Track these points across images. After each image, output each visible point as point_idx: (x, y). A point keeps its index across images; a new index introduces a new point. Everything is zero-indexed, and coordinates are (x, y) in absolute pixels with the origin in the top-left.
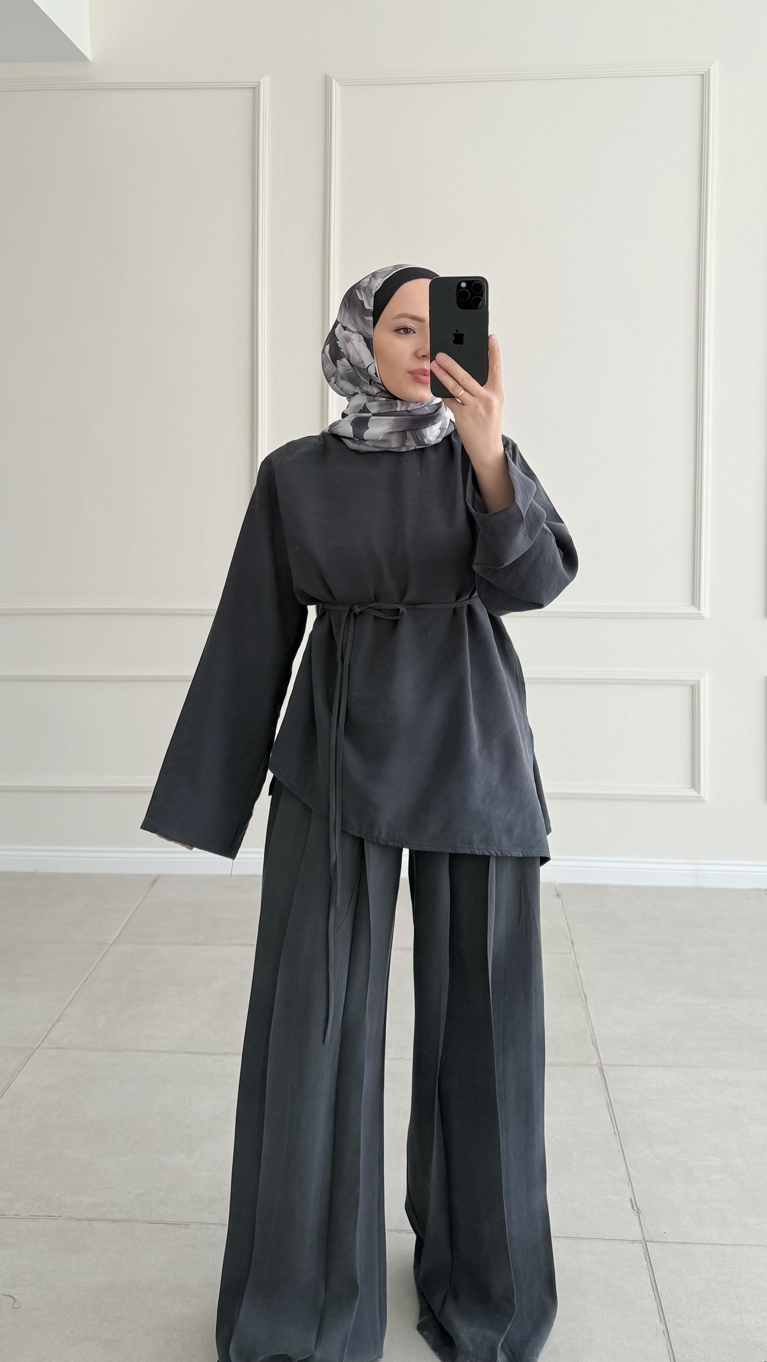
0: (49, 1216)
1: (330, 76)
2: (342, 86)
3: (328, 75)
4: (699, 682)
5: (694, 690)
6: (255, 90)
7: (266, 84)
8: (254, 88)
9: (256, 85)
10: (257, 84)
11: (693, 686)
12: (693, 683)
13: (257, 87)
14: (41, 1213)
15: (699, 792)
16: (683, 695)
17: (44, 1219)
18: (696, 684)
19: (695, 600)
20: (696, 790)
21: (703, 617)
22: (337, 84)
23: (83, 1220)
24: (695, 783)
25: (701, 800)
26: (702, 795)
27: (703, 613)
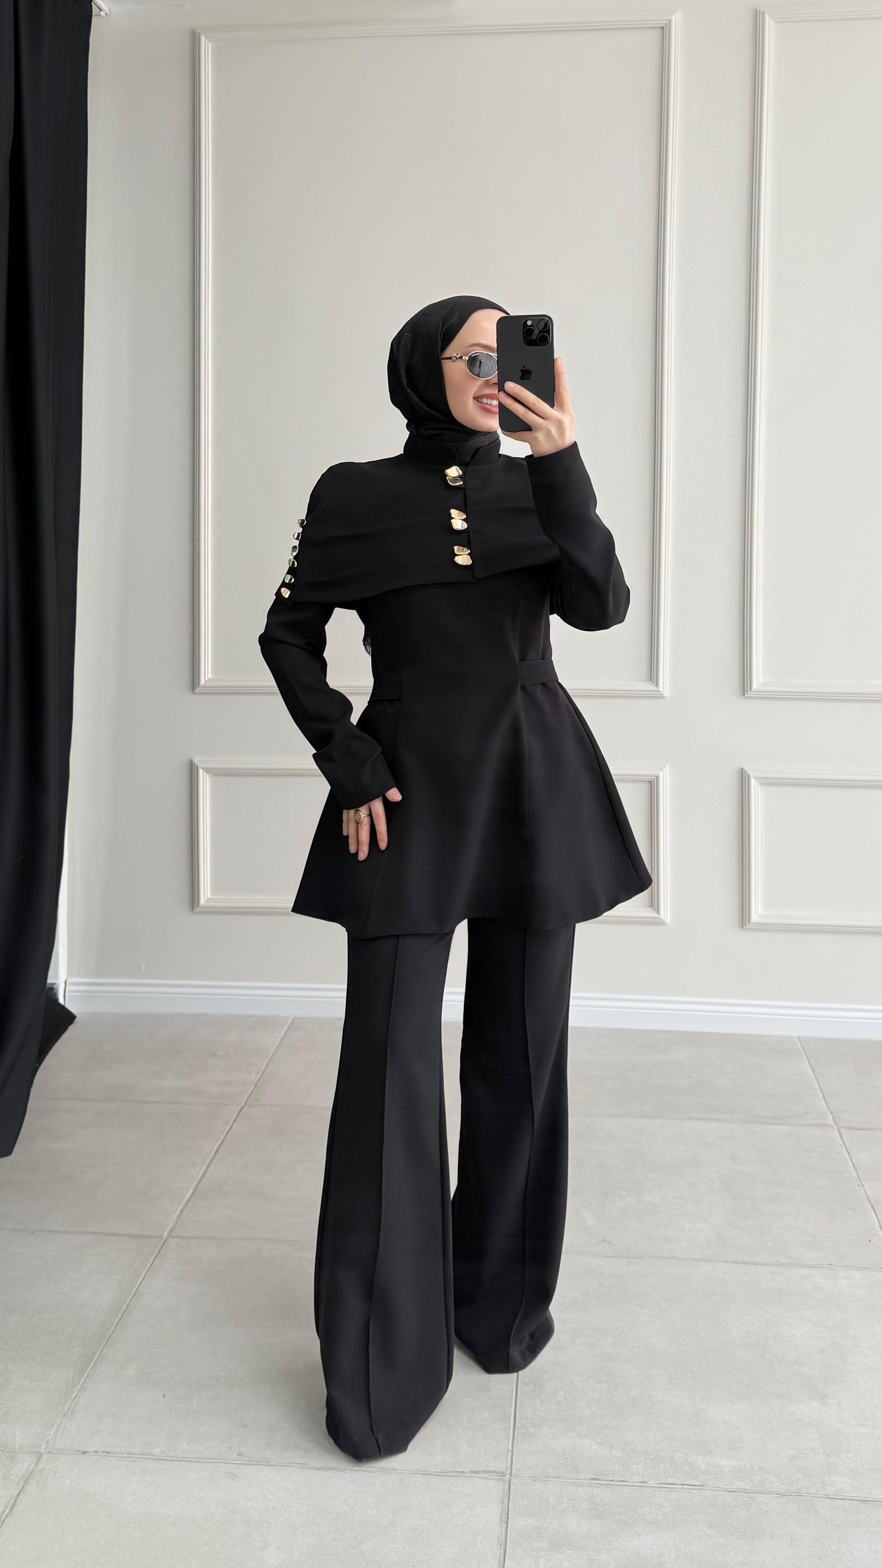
0: (688, 1485)
1: (761, 11)
2: (780, 22)
3: (758, 9)
6: (664, 31)
7: (677, 20)
8: (663, 28)
9: (666, 24)
10: (667, 22)
13: (666, 26)
14: (676, 1482)
17: (682, 1488)
22: (771, 20)
23: (738, 1492)
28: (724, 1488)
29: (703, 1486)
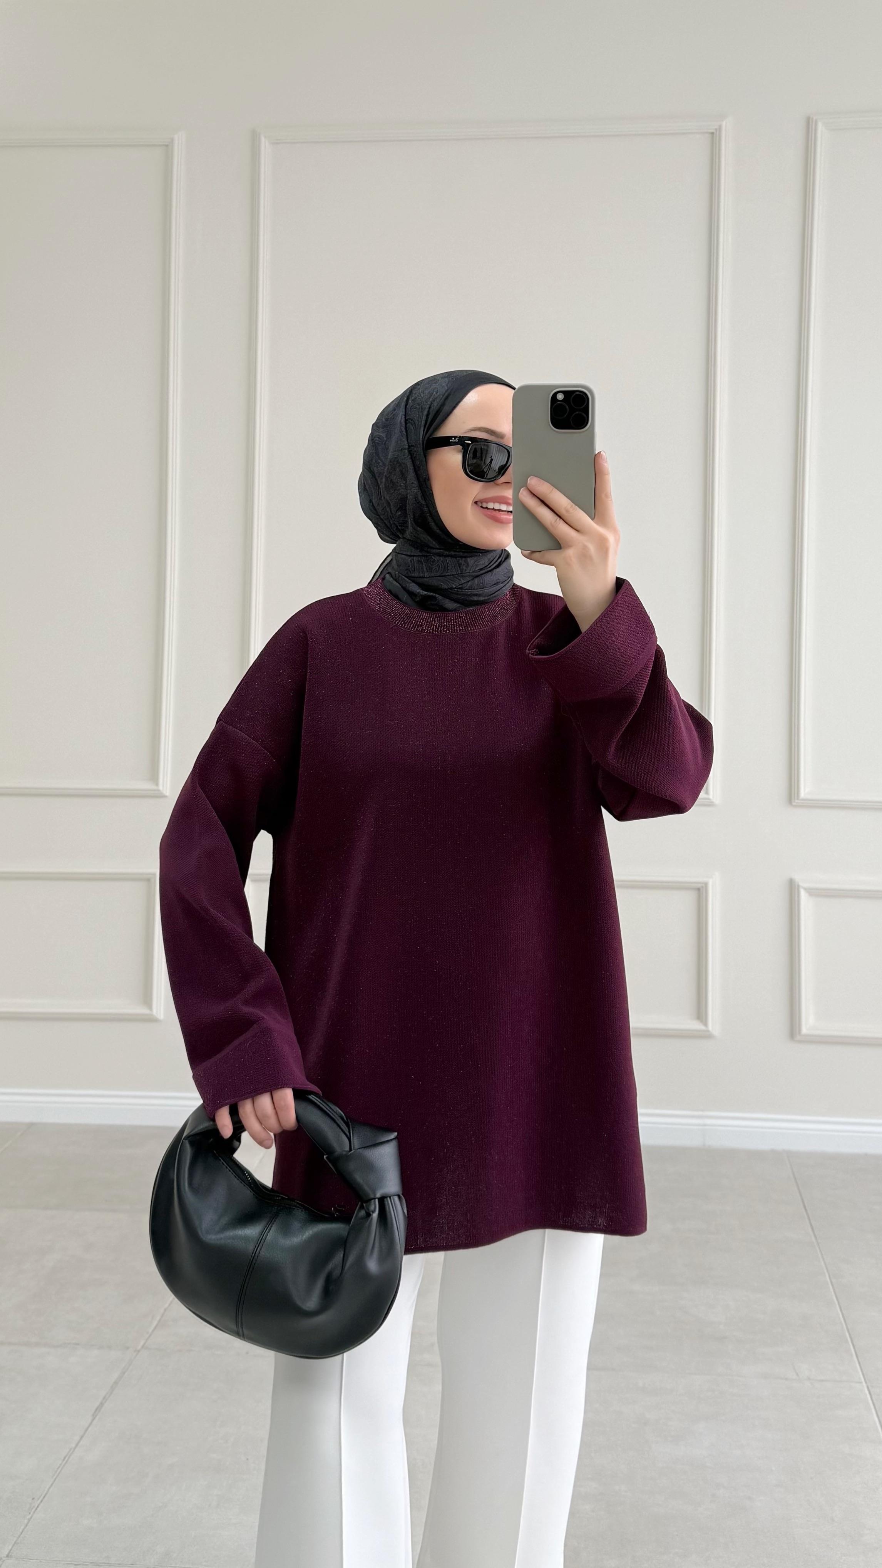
2: (273, 143)
3: (255, 130)
4: (706, 884)
5: (701, 893)
6: (168, 148)
7: (180, 141)
9: (169, 142)
10: (170, 140)
11: (699, 888)
12: (699, 886)
13: (170, 144)
15: (706, 1024)
16: (687, 899)
18: (702, 887)
20: (702, 1021)
21: (712, 802)
22: (266, 141)
24: (701, 1013)
25: (706, 1036)
26: (710, 1028)
27: (711, 797)
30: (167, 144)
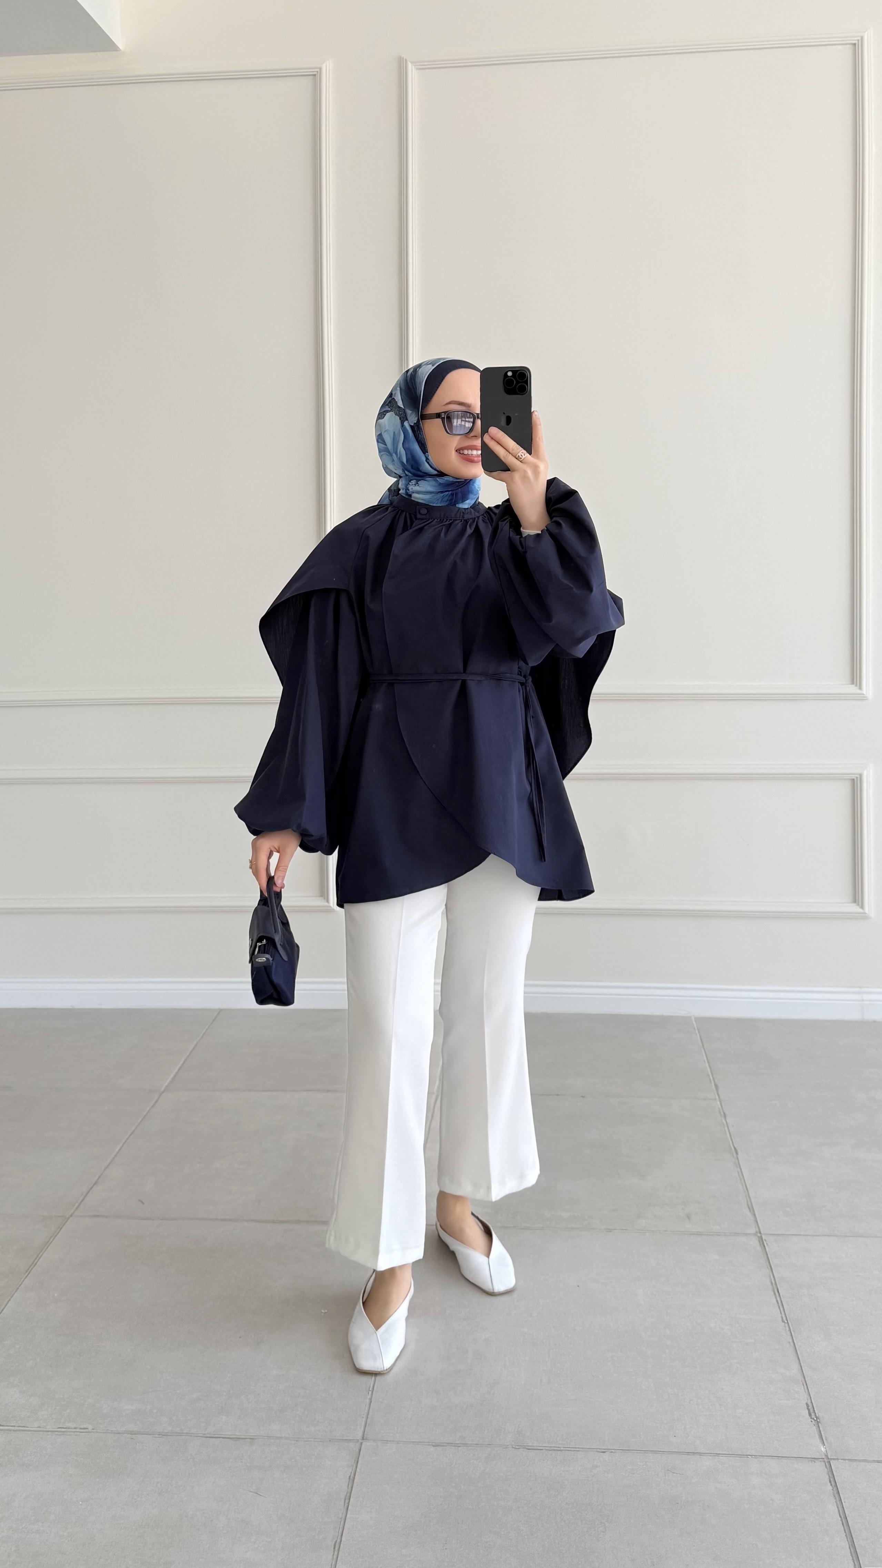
0: (81, 1429)
1: (404, 58)
2: (421, 69)
4: (861, 775)
5: (855, 785)
6: (316, 78)
7: (327, 68)
8: (314, 75)
10: (319, 70)
11: (853, 780)
12: (853, 777)
15: (862, 907)
16: (842, 789)
18: (857, 778)
19: (855, 677)
20: (858, 905)
21: (867, 697)
22: (413, 67)
23: (123, 1433)
24: (857, 896)
25: (864, 917)
26: (867, 910)
27: (865, 693)
28: (112, 1431)
29: (93, 1429)
30: (316, 73)
